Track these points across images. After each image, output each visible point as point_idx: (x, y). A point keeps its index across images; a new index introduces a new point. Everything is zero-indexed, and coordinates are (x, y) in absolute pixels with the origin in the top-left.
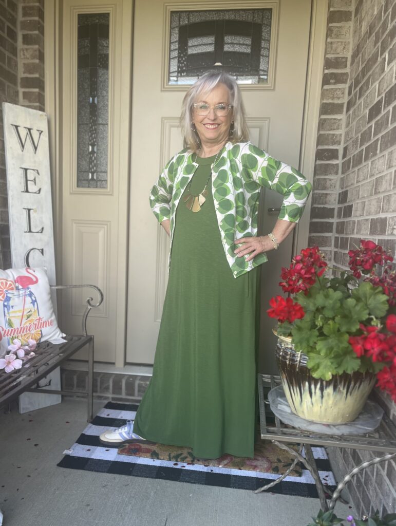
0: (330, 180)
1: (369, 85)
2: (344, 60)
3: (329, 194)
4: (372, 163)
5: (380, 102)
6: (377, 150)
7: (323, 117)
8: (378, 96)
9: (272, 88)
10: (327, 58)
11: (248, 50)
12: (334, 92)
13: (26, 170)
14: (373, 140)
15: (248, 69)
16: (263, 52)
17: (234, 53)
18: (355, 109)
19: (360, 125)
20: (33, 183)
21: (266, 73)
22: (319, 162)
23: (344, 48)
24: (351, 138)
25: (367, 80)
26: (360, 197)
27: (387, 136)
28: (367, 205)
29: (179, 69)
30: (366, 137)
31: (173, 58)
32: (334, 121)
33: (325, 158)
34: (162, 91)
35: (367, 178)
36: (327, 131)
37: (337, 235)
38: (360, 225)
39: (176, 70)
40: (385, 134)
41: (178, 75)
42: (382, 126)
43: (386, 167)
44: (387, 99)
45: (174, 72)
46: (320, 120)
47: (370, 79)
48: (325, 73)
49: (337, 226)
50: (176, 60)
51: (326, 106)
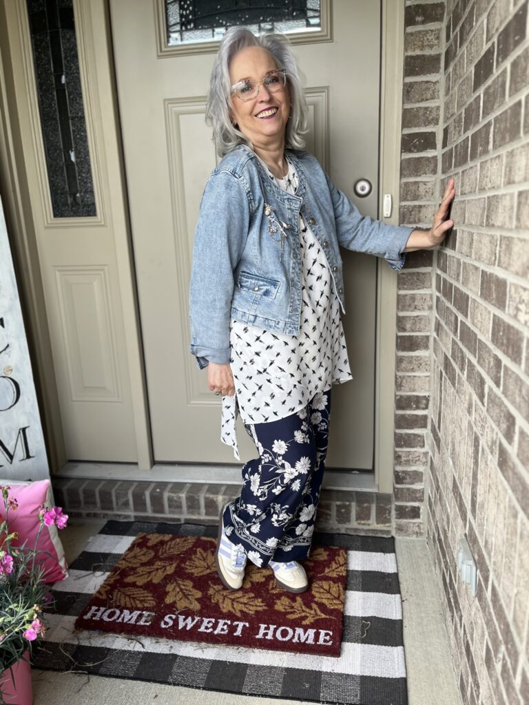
0: (425, 183)
1: (473, 20)
3: (424, 206)
4: (481, 166)
5: (489, 53)
6: (488, 143)
7: (410, 80)
8: (488, 40)
9: (329, 37)
12: (423, 37)
14: (482, 123)
15: (288, 9)
18: (456, 65)
19: (464, 93)
21: (317, 14)
22: (407, 156)
24: (452, 115)
25: (469, 13)
26: (466, 221)
27: (504, 118)
28: (476, 240)
29: (184, 19)
30: (472, 115)
31: (172, 2)
32: (426, 85)
33: (415, 147)
34: (159, 57)
35: (475, 191)
36: (415, 103)
37: (439, 272)
38: (467, 272)
39: (178, 21)
40: (500, 115)
41: (181, 28)
42: (495, 99)
43: (503, 180)
44: (501, 47)
45: (175, 25)
46: (405, 85)
47: (473, 11)
48: (408, 7)
49: (438, 255)
50: (177, 5)
51: (412, 61)
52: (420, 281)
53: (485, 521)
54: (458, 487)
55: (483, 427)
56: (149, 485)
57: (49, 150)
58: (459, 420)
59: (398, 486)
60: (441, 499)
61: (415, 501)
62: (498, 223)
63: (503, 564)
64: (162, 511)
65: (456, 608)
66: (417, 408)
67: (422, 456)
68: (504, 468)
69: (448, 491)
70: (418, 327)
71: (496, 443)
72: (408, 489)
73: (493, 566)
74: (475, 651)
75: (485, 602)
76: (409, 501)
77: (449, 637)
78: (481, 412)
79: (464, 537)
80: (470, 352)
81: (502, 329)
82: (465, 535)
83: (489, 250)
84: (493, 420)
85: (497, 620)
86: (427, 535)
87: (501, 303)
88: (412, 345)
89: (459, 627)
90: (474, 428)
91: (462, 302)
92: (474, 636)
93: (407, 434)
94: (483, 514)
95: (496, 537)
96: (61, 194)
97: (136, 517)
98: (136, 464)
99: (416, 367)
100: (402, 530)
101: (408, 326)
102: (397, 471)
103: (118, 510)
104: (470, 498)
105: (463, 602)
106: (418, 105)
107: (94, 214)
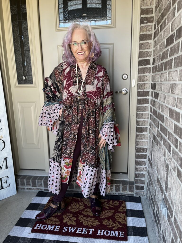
0: (146, 76)
1: (166, 24)
2: (151, 9)
3: (146, 84)
4: (169, 73)
5: (172, 36)
6: (172, 66)
7: (141, 42)
8: (172, 31)
9: (114, 27)
10: (142, 9)
11: (100, 6)
12: (146, 28)
14: (169, 59)
15: (101, 16)
16: (108, 7)
17: (93, 8)
18: (158, 38)
19: (161, 48)
21: (110, 18)
22: (140, 67)
23: (151, 2)
24: (156, 54)
25: (164, 21)
26: (163, 90)
27: (178, 58)
28: (167, 98)
29: (65, 19)
30: (165, 56)
31: (61, 13)
32: (147, 44)
33: (143, 64)
34: (56, 31)
35: (166, 81)
36: (143, 49)
37: (151, 106)
38: (163, 107)
39: (63, 19)
40: (177, 57)
41: (64, 21)
42: (175, 51)
43: (178, 79)
44: (177, 34)
45: (61, 20)
46: (140, 44)
47: (166, 21)
48: (141, 18)
49: (151, 100)
50: (63, 14)
51: (143, 36)
52: (145, 109)
53: (171, 194)
54: (160, 181)
55: (170, 161)
57: (17, 61)
58: (160, 158)
59: (136, 179)
60: (152, 184)
61: (142, 184)
62: (176, 93)
63: (179, 210)
65: (159, 223)
66: (143, 152)
67: (145, 168)
68: (180, 177)
69: (155, 182)
70: (144, 124)
71: (176, 168)
72: (140, 180)
73: (174, 210)
74: (167, 239)
75: (171, 223)
76: (140, 184)
77: (156, 233)
78: (169, 156)
79: (162, 199)
80: (165, 135)
81: (178, 129)
82: (163, 198)
83: (172, 101)
84: (175, 160)
85: (176, 229)
86: (146, 196)
87: (178, 120)
88: (142, 130)
89: (160, 230)
90: (166, 161)
91: (161, 118)
92: (166, 234)
93: (139, 161)
94: (170, 192)
95: (176, 201)
96: (21, 76)
97: (44, 189)
98: (45, 170)
99: (143, 138)
100: (137, 194)
101: (140, 124)
102: (136, 174)
103: (38, 187)
104: (165, 185)
105: (162, 221)
106: (144, 50)
107: (32, 84)
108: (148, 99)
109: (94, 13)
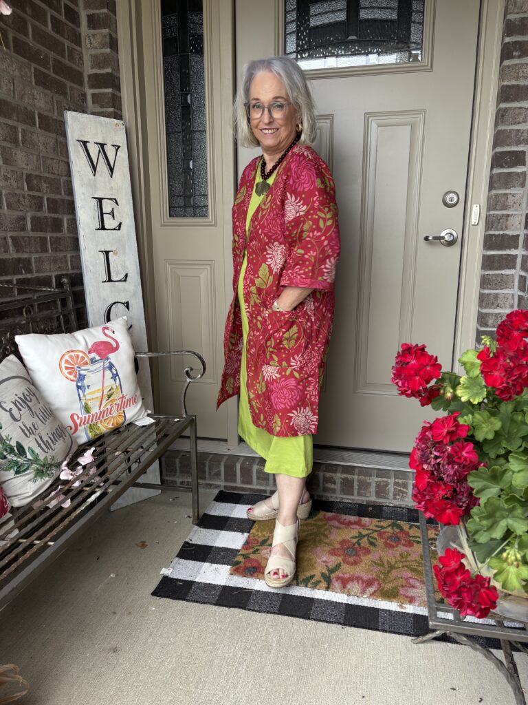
0: (513, 195)
3: (512, 215)
7: (503, 105)
9: (429, 67)
10: (509, 20)
11: (394, 16)
12: (519, 69)
13: (100, 200)
15: (394, 42)
16: (415, 17)
17: (374, 21)
20: (111, 216)
21: (419, 47)
22: (496, 171)
29: (299, 49)
31: (291, 33)
32: (519, 110)
33: (506, 164)
36: (509, 125)
37: (523, 274)
39: (295, 50)
41: (297, 57)
45: (291, 53)
46: (499, 110)
48: (506, 44)
49: (522, 259)
50: (294, 36)
51: (508, 89)
52: (503, 282)
56: (239, 459)
64: (250, 482)
96: (177, 196)
97: (225, 487)
98: (226, 440)
101: (490, 322)
103: (210, 480)
106: (510, 127)
107: (205, 216)
108: (515, 257)
109: (377, 32)
